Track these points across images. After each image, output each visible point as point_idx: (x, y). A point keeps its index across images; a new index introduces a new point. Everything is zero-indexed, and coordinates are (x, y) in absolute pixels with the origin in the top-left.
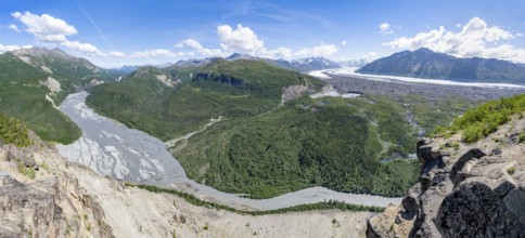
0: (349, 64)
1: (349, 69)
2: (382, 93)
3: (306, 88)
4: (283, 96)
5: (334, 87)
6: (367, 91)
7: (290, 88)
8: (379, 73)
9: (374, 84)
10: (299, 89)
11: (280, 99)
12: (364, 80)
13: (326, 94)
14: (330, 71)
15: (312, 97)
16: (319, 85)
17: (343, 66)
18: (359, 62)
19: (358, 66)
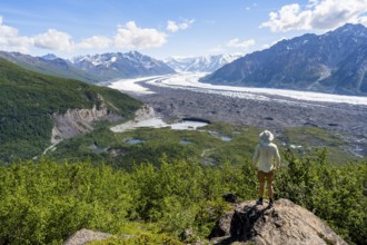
0: (191, 67)
1: (191, 75)
2: (249, 122)
3: (101, 114)
4: (54, 132)
5: (158, 110)
6: (219, 118)
7: (69, 114)
8: (248, 82)
9: (234, 104)
10: (89, 116)
11: (47, 138)
12: (215, 97)
14: (152, 80)
15: (115, 129)
16: (127, 105)
17: (177, 70)
18: (209, 61)
19: (207, 69)
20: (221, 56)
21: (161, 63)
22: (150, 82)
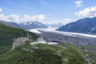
0: (53, 26)
1: (53, 28)
2: (71, 43)
3: (28, 39)
4: (14, 44)
5: (44, 38)
6: (62, 41)
7: (18, 39)
8: (70, 31)
9: (66, 37)
11: (12, 46)
12: (60, 35)
13: (40, 42)
14: (42, 29)
15: (32, 44)
16: (35, 37)
17: (49, 27)
18: (58, 25)
19: (57, 27)
20: (62, 23)
21: (44, 24)
22: (41, 30)
